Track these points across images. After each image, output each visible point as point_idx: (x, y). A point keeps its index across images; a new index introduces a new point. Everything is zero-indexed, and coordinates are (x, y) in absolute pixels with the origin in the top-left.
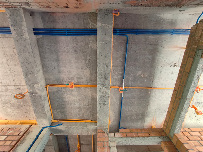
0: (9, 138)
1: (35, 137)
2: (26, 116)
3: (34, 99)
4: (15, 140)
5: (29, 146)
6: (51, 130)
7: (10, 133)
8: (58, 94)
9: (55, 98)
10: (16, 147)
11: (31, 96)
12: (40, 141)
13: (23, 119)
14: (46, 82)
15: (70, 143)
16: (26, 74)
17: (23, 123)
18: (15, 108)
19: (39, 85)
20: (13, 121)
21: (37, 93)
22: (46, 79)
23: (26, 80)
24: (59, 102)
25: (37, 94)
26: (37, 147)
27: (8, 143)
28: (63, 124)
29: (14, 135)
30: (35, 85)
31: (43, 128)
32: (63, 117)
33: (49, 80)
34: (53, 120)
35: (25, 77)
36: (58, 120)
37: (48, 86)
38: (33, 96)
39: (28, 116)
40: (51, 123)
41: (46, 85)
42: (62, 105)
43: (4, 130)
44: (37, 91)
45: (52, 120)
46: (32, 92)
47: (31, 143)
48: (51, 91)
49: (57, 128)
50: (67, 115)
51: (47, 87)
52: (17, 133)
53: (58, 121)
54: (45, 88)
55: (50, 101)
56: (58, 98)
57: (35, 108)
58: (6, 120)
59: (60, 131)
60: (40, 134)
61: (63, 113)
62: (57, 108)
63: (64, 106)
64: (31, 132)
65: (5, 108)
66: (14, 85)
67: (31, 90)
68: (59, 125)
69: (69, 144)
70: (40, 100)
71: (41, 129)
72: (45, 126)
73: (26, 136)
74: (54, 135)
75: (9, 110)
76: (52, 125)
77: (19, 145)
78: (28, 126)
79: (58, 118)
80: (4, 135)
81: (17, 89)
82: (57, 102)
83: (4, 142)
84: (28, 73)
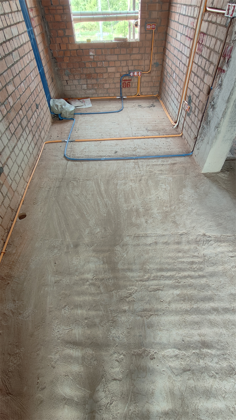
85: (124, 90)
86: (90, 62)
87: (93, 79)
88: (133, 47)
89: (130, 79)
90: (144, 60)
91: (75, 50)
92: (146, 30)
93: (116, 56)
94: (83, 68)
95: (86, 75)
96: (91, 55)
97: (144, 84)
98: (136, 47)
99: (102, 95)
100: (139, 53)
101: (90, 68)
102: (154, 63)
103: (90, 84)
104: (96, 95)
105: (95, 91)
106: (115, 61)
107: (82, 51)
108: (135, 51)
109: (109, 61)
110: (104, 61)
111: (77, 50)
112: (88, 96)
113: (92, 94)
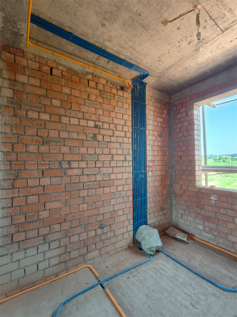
86: (210, 205)
87: (212, 222)
91: (194, 192)
94: (200, 209)
95: (204, 216)
96: (212, 200)
101: (209, 211)
103: (208, 227)
105: (213, 237)
107: (202, 194)
110: (229, 209)
111: (197, 192)
112: (203, 238)
113: (209, 239)
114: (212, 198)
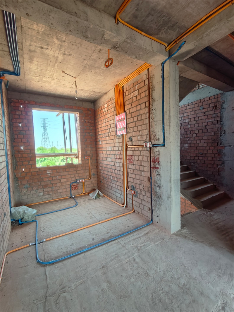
0: (141, 91)
1: (161, 79)
2: (135, 65)
3: (122, 49)
4: (147, 90)
5: (161, 89)
6: (174, 60)
7: (138, 87)
8: (142, 10)
9: (144, 20)
10: (152, 95)
11: (117, 50)
12: (169, 81)
13: (136, 69)
14: (109, 14)
15: (217, 50)
16: (84, 36)
17: (139, 72)
18: (119, 66)
19: (108, 32)
20: (130, 75)
21: (117, 42)
22: (105, 11)
23: (92, 42)
24: (154, 20)
25: (119, 43)
26: (169, 87)
27: (143, 95)
28: (185, 42)
29: (142, 86)
30: (105, 36)
31: (163, 64)
32: (178, 31)
33: (109, 6)
34: (168, 46)
35: (89, 40)
36: (175, 40)
37: (118, 16)
38: (118, 49)
39: (137, 63)
40: (168, 52)
41: (115, 18)
42: (163, 17)
43: (131, 86)
44: (115, 40)
45: (166, 48)
46: (112, 47)
47: (161, 87)
48: (129, 19)
49: (180, 52)
50: (183, 24)
51: (120, 20)
52: (142, 85)
53: (176, 42)
54: (118, 24)
55: (142, 31)
56: (147, 16)
57: (134, 57)
58: (125, 78)
59: (188, 52)
60: (163, 73)
61: (174, 27)
62: (159, 29)
63: (166, 17)
64: (153, 77)
65: (112, 72)
66: (92, 52)
67: (109, 46)
68: (180, 47)
69: (217, 52)
70: (129, 45)
71: (161, 68)
72: (163, 61)
73: (152, 82)
74: (183, 60)
75: (117, 71)
76: (170, 54)
77: (153, 93)
78: (146, 72)
79: (172, 38)
80: (135, 91)
81: (99, 52)
82: (151, 21)
83: (140, 96)
84: (84, 33)
85: (73, 192)
86: (47, 177)
87: (49, 188)
88: (78, 167)
89: (78, 184)
90: (86, 173)
91: (35, 172)
92: (85, 159)
93: (67, 173)
94: (41, 182)
95: (43, 186)
96: (48, 174)
97: (87, 186)
98: (80, 167)
99: (56, 198)
100: (82, 170)
101: (47, 181)
102: (92, 174)
103: (46, 192)
104: (51, 199)
105: (50, 196)
106: (66, 175)
107: (41, 172)
108: (79, 169)
109: (62, 176)
110: (58, 176)
111: (37, 171)
112: (44, 200)
113: (47, 198)
114: (48, 173)
